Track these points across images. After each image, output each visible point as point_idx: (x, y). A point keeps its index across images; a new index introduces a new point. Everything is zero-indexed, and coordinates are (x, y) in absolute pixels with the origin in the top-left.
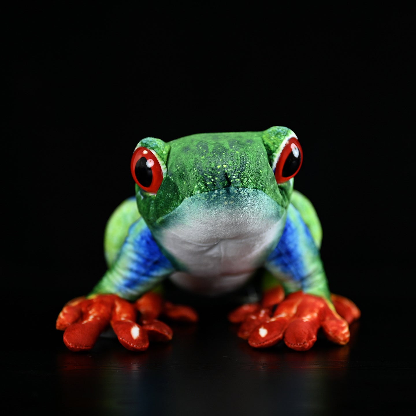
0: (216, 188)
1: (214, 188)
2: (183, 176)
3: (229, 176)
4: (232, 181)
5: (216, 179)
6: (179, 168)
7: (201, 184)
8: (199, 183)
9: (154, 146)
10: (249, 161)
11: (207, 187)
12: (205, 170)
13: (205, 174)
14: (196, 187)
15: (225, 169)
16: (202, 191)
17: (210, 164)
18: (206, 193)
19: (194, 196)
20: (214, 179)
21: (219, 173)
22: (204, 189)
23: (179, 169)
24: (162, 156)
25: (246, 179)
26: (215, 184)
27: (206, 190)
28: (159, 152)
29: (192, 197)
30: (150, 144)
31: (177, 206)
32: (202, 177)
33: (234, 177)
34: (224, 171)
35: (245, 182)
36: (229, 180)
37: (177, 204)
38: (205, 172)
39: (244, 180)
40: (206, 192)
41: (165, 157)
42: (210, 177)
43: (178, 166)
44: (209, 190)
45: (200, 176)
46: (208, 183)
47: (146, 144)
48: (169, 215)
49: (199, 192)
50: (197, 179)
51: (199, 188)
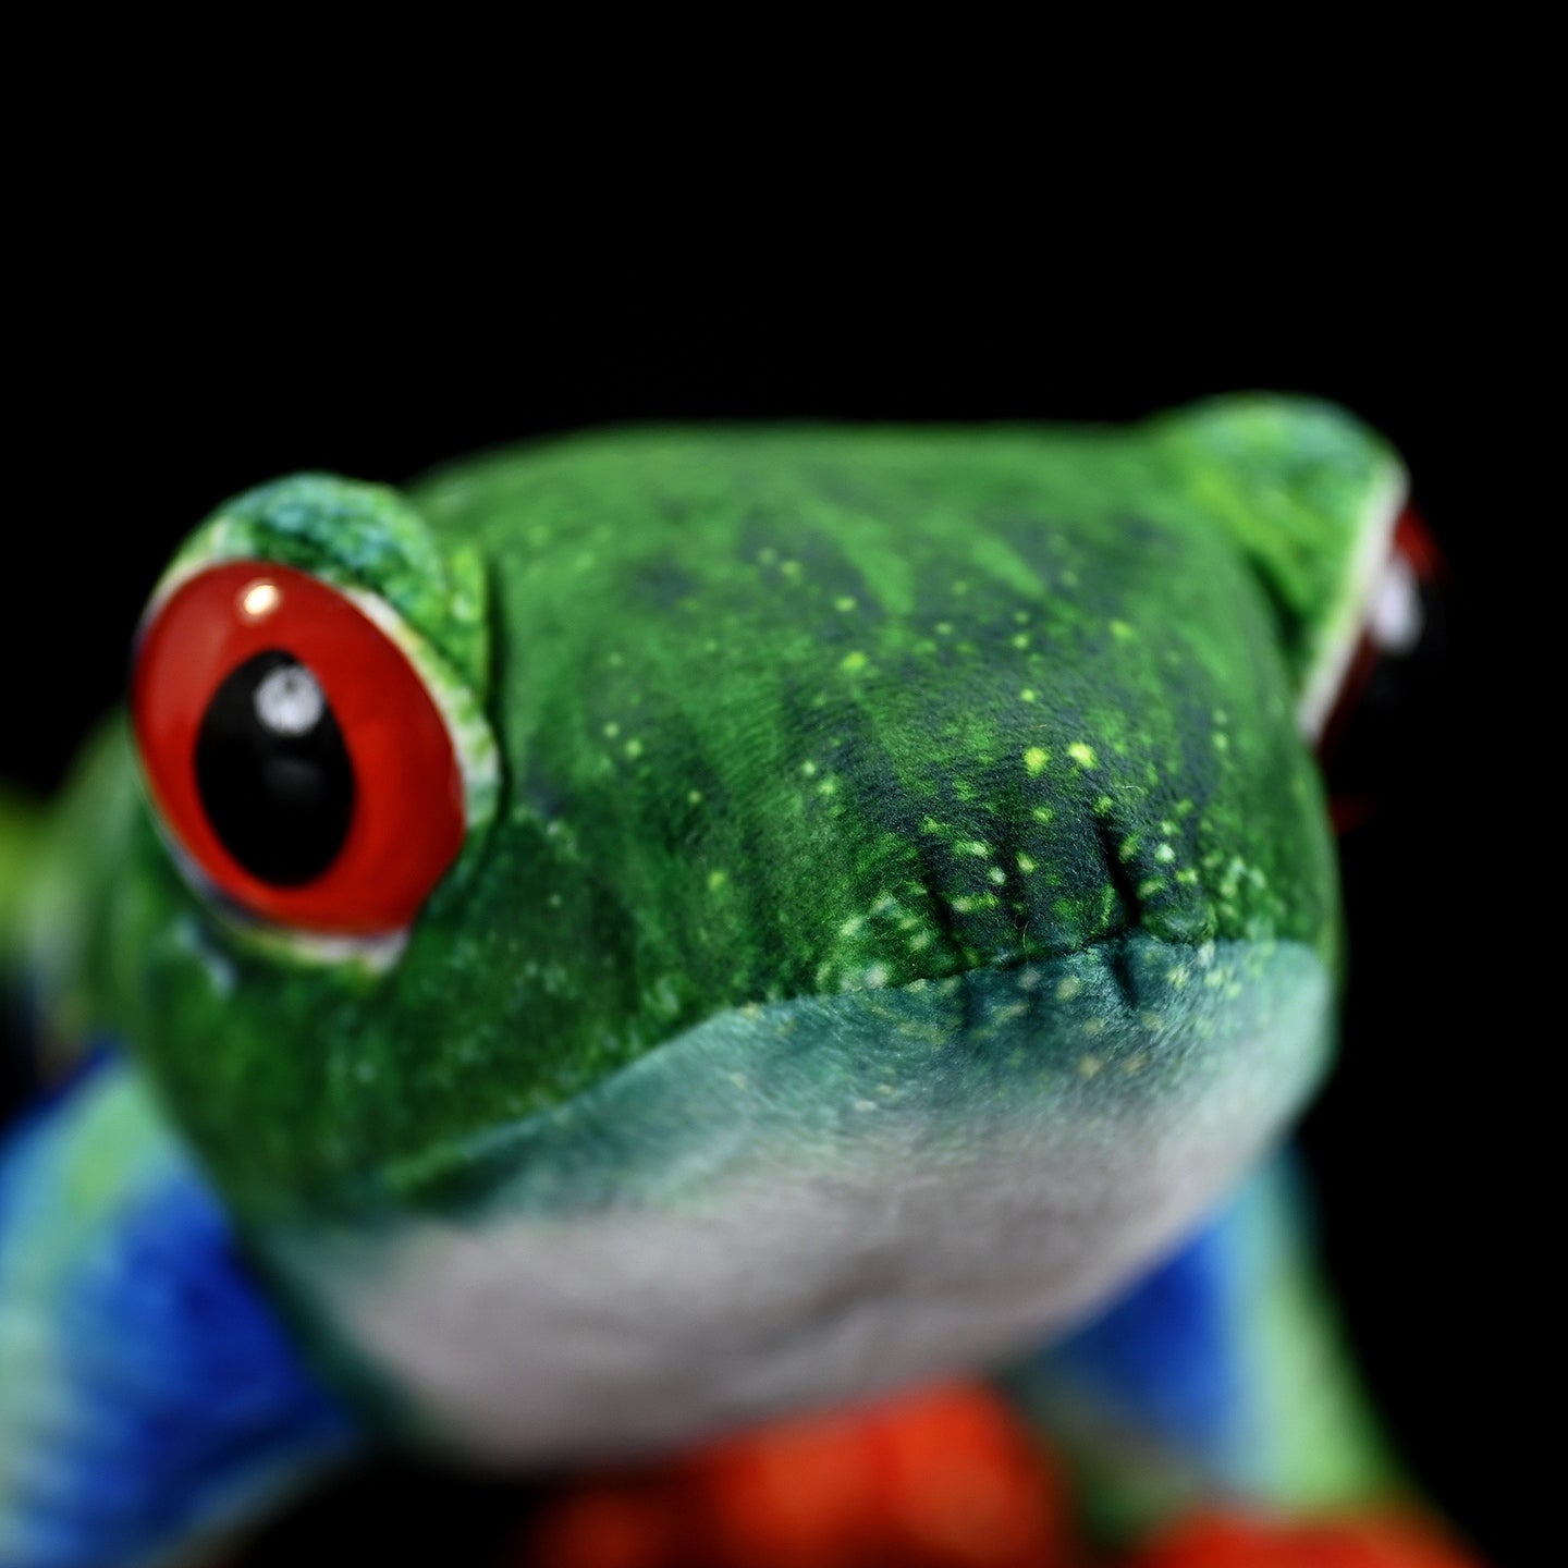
0: (1029, 947)
1: (1017, 943)
2: (688, 825)
3: (1128, 849)
4: (1149, 888)
5: (1026, 865)
6: (634, 748)
7: (898, 914)
8: (884, 903)
9: (371, 559)
10: (1227, 707)
11: (957, 937)
12: (928, 790)
13: (932, 825)
14: (851, 927)
15: (1092, 782)
16: (909, 967)
17: (951, 730)
18: (950, 985)
19: (824, 998)
20: (1009, 866)
21: (1042, 814)
22: (929, 951)
23: (643, 759)
24: (456, 645)
25: (1237, 866)
26: (1019, 907)
27: (946, 961)
28: (423, 607)
29: (804, 1004)
30: (343, 544)
31: (617, 1061)
32: (904, 850)
33: (1166, 853)
34: (1086, 805)
35: (1228, 888)
36: (1126, 876)
37: (612, 1043)
38: (928, 808)
39: (1220, 871)
40: (947, 974)
41: (476, 649)
42: (979, 849)
43: (625, 735)
44: (972, 957)
45: (888, 842)
46: (962, 905)
47: (303, 538)
48: (527, 1128)
49: (879, 974)
50: (862, 867)
51: (884, 941)
